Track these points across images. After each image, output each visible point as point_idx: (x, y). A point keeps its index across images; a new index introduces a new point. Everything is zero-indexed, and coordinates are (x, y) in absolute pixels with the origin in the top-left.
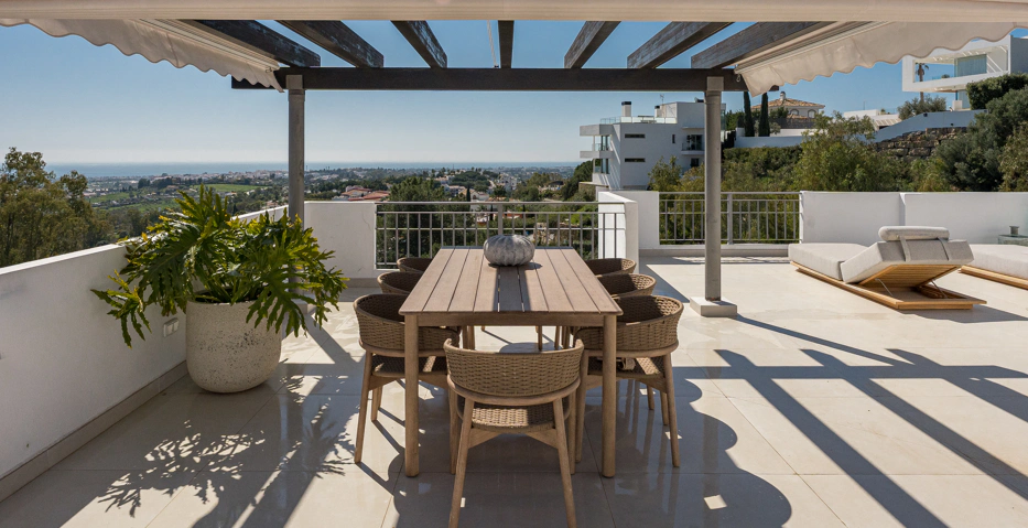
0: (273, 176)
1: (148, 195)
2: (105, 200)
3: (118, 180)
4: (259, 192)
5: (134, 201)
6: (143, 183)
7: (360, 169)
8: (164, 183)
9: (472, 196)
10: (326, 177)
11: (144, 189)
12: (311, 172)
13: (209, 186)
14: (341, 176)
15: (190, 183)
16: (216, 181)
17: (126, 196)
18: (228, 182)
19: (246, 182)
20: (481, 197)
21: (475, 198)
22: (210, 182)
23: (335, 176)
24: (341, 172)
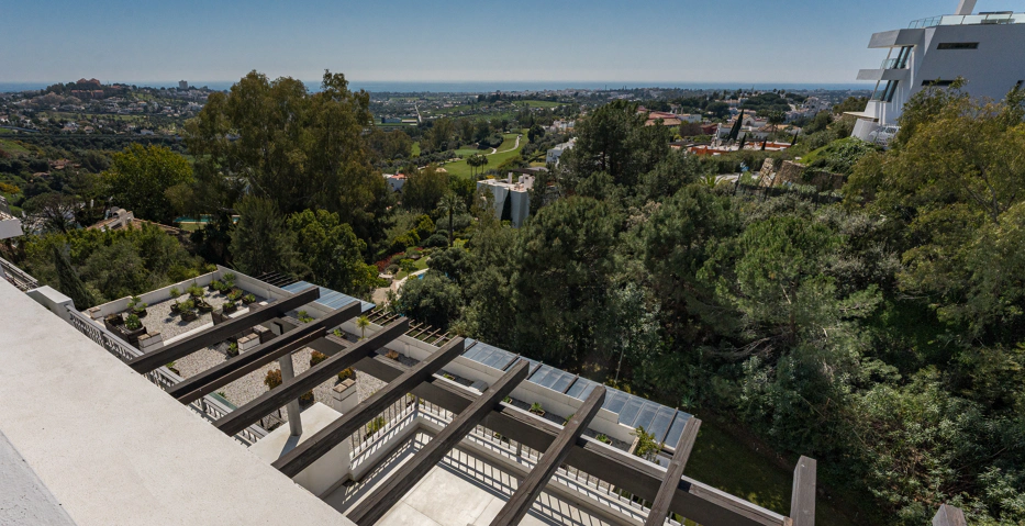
0: (576, 94)
1: (483, 107)
2: (456, 110)
3: (468, 95)
4: (560, 108)
5: (474, 113)
6: (481, 98)
7: (657, 89)
8: (497, 97)
9: (744, 121)
10: (622, 97)
11: (482, 103)
12: (611, 91)
13: (526, 102)
14: (636, 96)
15: (512, 98)
16: (533, 97)
17: (469, 107)
18: (540, 100)
19: (554, 99)
20: (757, 123)
21: (748, 124)
22: (527, 98)
23: (631, 95)
24: (637, 92)
